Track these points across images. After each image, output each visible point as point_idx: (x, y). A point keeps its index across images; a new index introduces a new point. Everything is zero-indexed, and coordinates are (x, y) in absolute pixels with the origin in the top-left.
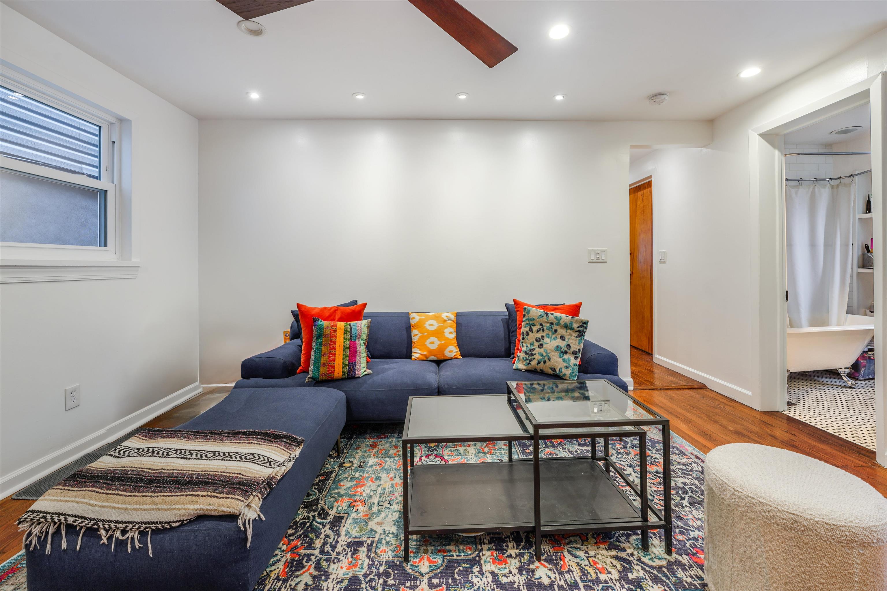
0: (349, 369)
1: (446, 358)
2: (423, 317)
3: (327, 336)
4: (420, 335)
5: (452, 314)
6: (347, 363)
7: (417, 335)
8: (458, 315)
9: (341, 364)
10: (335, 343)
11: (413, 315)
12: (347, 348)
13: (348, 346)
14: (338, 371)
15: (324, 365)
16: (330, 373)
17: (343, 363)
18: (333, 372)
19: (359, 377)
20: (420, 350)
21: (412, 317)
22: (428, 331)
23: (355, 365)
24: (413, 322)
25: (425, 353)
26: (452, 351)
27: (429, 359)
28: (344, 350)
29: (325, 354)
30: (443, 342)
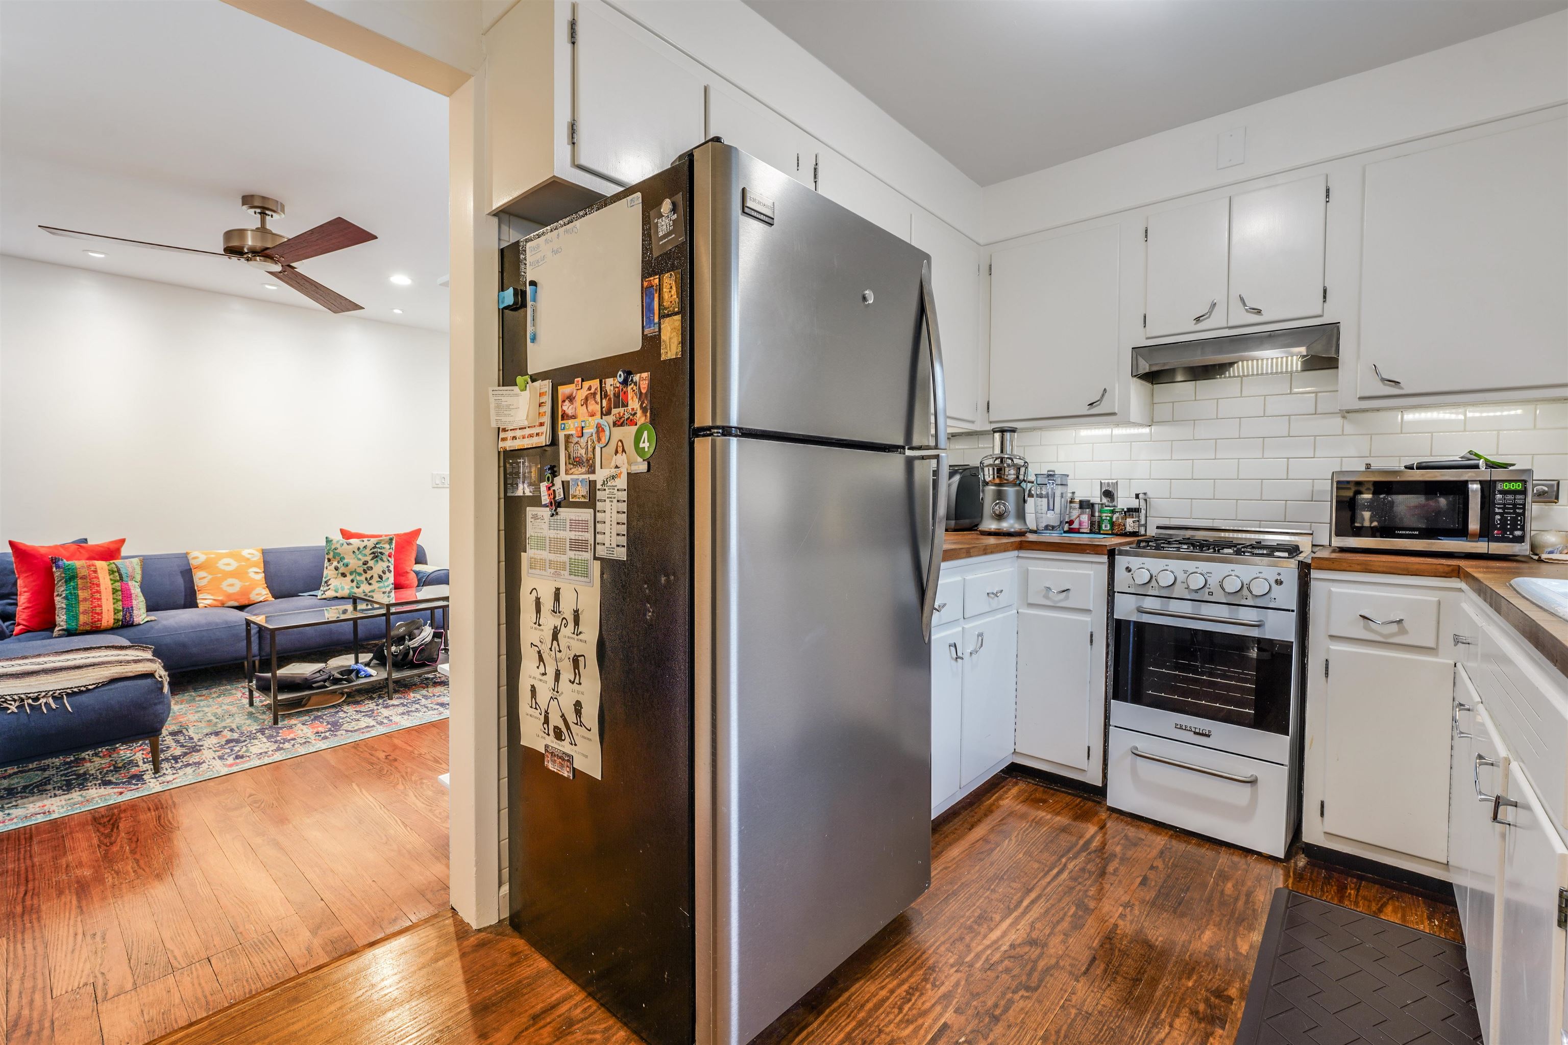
0: (124, 616)
1: (251, 603)
2: (212, 556)
3: (83, 578)
4: (210, 577)
5: (257, 550)
6: (121, 608)
7: (204, 578)
8: (264, 552)
9: (112, 610)
10: (98, 585)
11: (194, 554)
12: (117, 591)
13: (119, 588)
14: (108, 619)
15: (85, 612)
16: (95, 622)
17: (115, 609)
18: (100, 620)
19: (139, 625)
20: (212, 595)
21: (192, 556)
22: (223, 572)
23: (132, 610)
24: (193, 563)
25: (220, 598)
26: (262, 593)
27: (226, 605)
28: (113, 594)
29: (85, 600)
30: (247, 584)
